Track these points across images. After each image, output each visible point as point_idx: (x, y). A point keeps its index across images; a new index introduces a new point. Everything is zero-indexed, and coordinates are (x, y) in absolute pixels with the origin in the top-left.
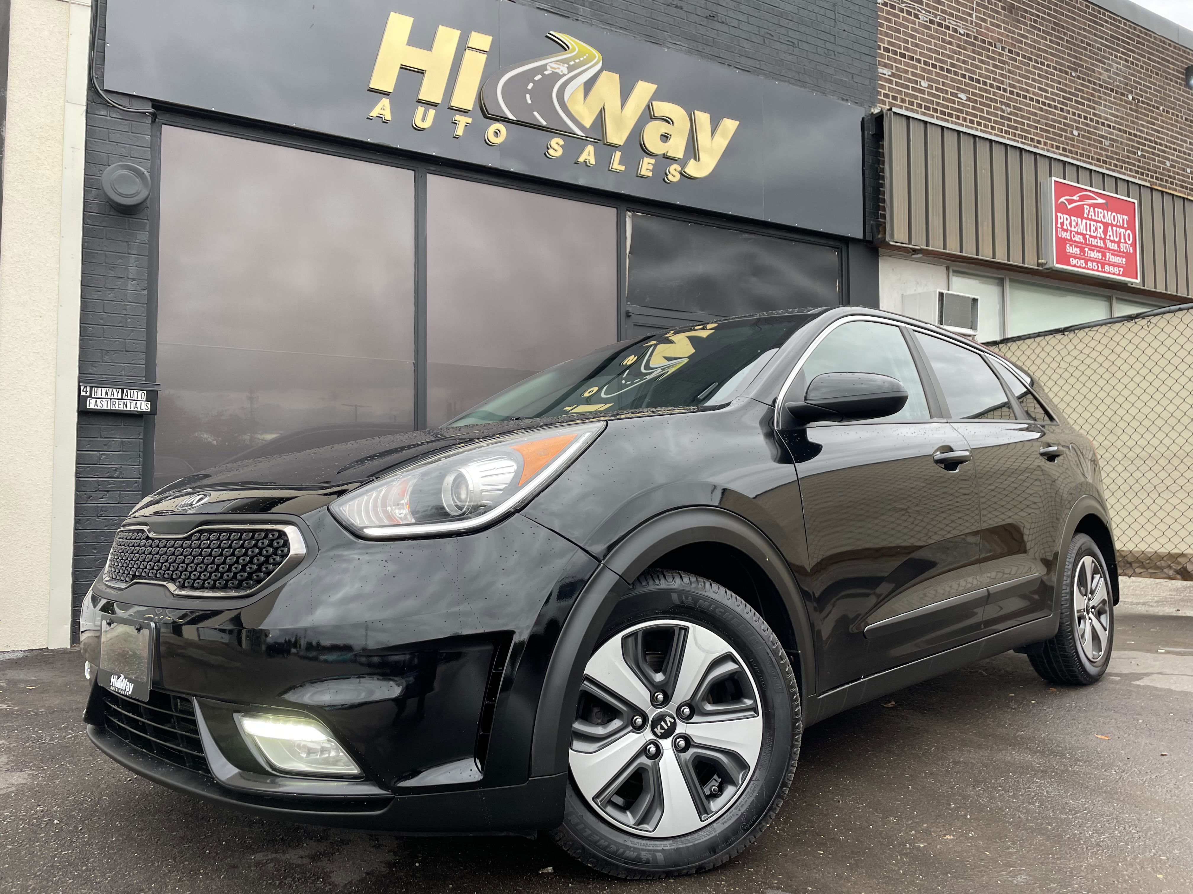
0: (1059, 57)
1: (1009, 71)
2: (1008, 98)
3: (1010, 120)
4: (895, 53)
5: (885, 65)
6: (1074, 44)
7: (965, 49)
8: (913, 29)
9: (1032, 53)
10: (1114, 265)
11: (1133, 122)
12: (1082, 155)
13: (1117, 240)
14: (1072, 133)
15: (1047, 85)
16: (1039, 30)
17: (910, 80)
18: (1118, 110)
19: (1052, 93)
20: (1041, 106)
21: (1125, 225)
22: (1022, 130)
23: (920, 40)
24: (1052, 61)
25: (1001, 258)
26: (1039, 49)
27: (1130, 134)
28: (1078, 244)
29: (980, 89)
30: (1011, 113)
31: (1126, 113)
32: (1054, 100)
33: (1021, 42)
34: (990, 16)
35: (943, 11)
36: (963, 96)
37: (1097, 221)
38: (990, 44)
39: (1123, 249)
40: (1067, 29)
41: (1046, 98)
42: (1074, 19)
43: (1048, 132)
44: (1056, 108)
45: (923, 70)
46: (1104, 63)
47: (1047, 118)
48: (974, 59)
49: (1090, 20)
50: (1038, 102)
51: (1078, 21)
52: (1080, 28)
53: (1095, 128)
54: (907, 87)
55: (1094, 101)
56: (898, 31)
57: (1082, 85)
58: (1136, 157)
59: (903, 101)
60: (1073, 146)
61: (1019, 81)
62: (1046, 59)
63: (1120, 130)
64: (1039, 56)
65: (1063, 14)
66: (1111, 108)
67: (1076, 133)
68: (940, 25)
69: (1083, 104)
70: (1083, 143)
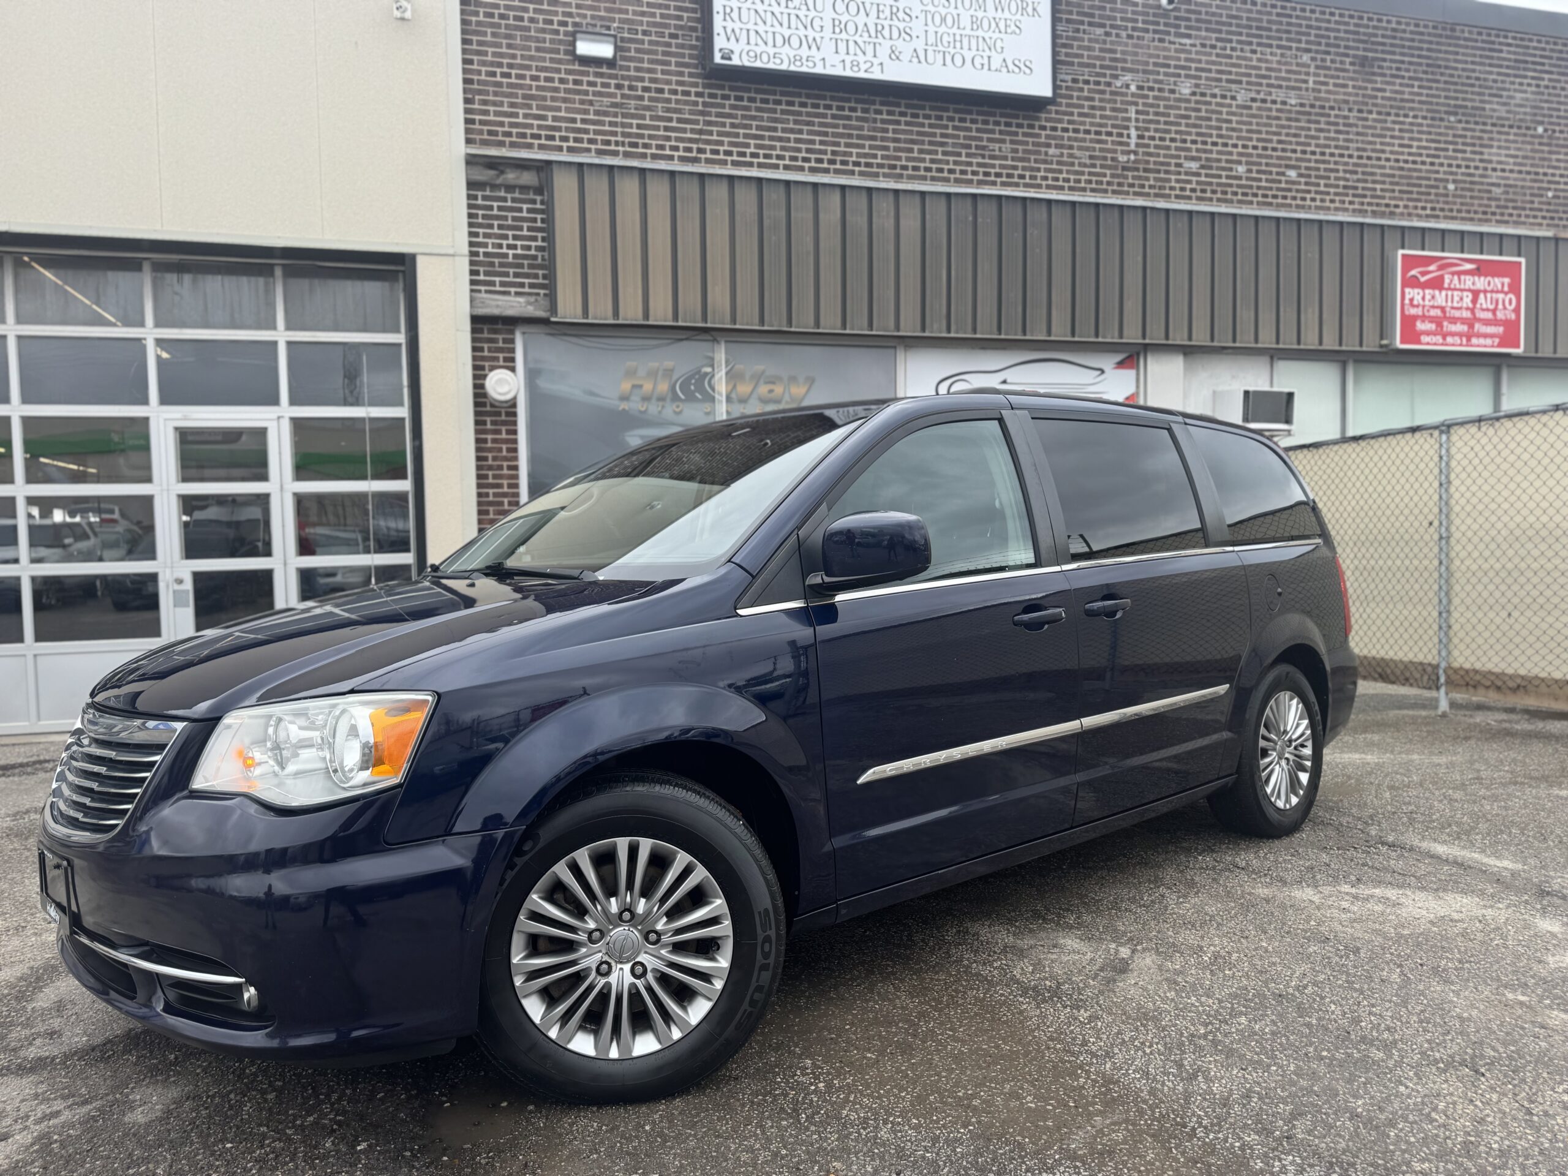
0: (1431, 103)
1: (1358, 134)
2: (1355, 165)
3: (1356, 188)
4: (1205, 143)
5: (1193, 159)
6: (1456, 84)
7: (1297, 120)
8: (1228, 113)
9: (1391, 107)
10: (1485, 336)
11: (1544, 159)
12: (1459, 211)
13: (1492, 307)
14: (1445, 188)
15: (1411, 139)
16: (1403, 77)
17: (1224, 169)
18: (1519, 149)
19: (1419, 147)
20: (1401, 164)
21: (1506, 289)
22: (1373, 197)
23: (1238, 122)
24: (1421, 110)
25: (1330, 343)
26: (1402, 100)
27: (1537, 174)
28: (1432, 319)
29: (1317, 161)
30: (1358, 181)
31: (1532, 151)
32: (1420, 155)
33: (1376, 97)
34: (1332, 77)
35: (1268, 85)
36: (1292, 174)
37: (1462, 290)
38: (1332, 108)
39: (1500, 315)
40: (1446, 67)
41: (1410, 154)
42: (1457, 53)
43: (1411, 192)
44: (1423, 163)
45: (1240, 154)
46: (1501, 96)
47: (1410, 177)
48: (1309, 129)
49: (1483, 49)
50: (1397, 161)
51: (1464, 54)
52: (1466, 62)
53: (1482, 176)
54: (1220, 177)
55: (1481, 146)
56: (1210, 119)
57: (1464, 129)
58: (1544, 199)
59: (1214, 192)
60: (1447, 203)
61: (1371, 143)
62: (1412, 109)
63: (1520, 172)
64: (1403, 108)
65: (1440, 51)
66: (1508, 148)
67: (1451, 187)
68: (1264, 101)
69: (1464, 152)
70: (1461, 196)
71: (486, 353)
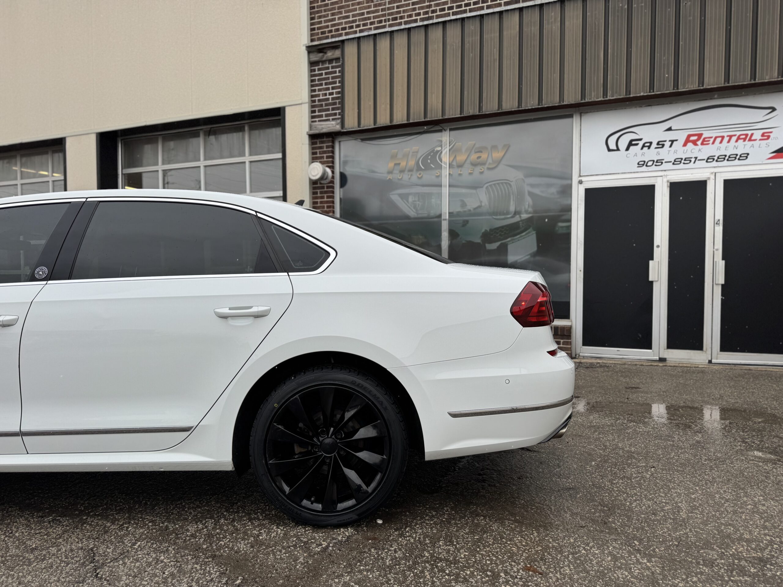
71: (318, 155)
